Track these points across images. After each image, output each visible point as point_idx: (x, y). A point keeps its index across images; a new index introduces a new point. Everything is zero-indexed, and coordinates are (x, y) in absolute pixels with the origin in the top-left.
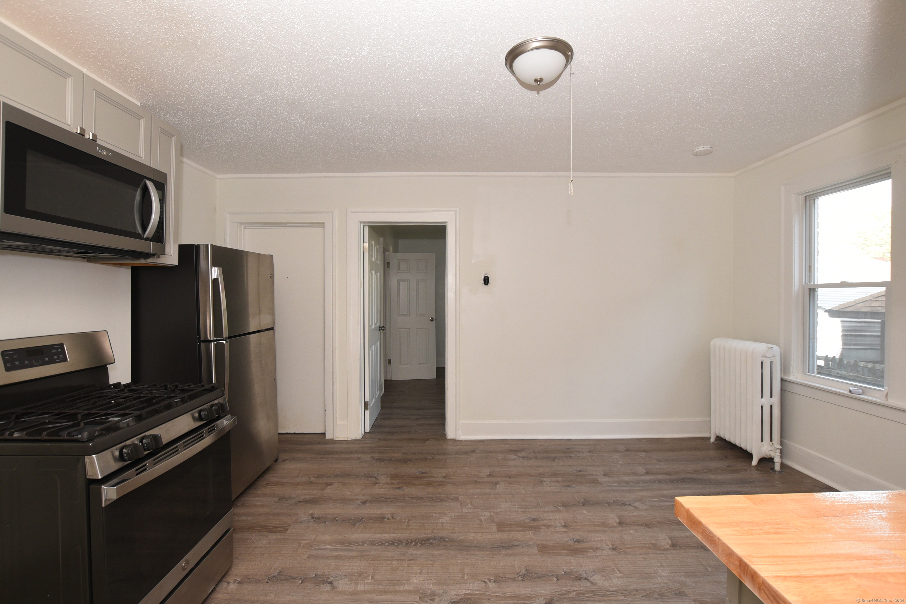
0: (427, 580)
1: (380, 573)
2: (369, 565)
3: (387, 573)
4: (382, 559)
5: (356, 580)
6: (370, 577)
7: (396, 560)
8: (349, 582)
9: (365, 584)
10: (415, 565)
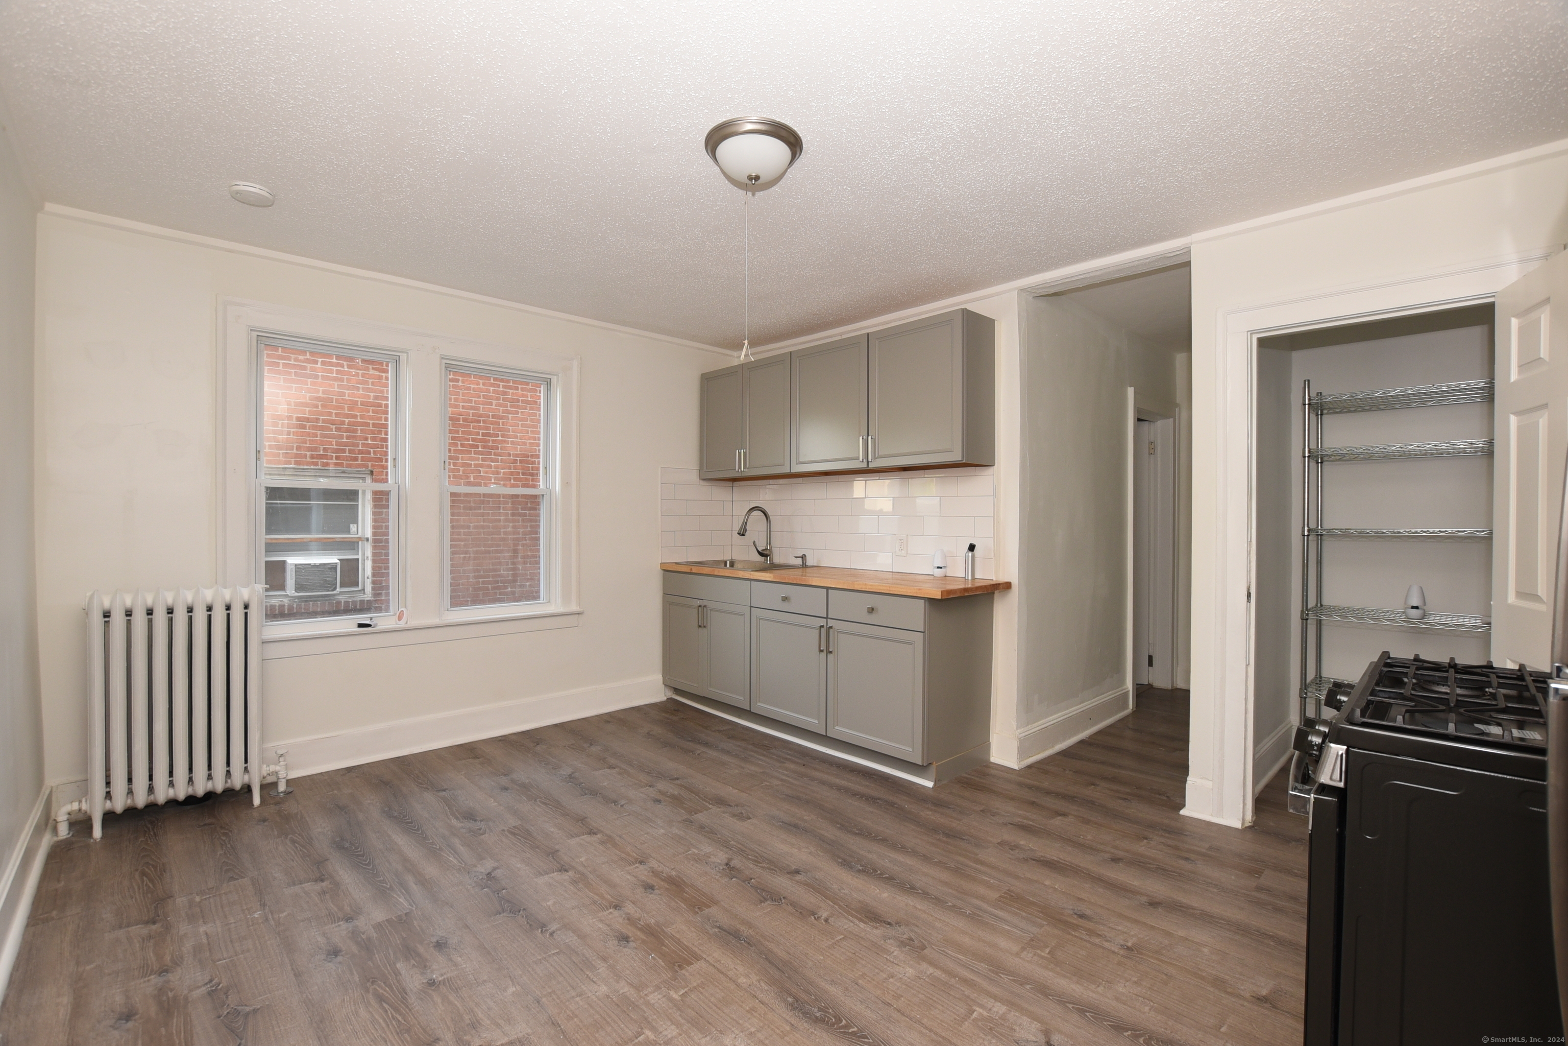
0: (893, 962)
1: (954, 1013)
2: (964, 1038)
3: (943, 1006)
4: (933, 1035)
5: (1001, 1024)
6: (975, 1015)
7: (911, 1019)
8: (1015, 1027)
9: (990, 1010)
10: (888, 992)
